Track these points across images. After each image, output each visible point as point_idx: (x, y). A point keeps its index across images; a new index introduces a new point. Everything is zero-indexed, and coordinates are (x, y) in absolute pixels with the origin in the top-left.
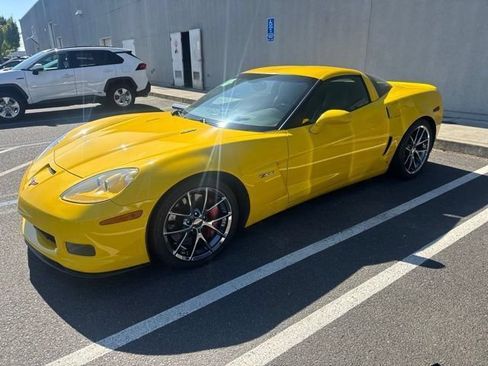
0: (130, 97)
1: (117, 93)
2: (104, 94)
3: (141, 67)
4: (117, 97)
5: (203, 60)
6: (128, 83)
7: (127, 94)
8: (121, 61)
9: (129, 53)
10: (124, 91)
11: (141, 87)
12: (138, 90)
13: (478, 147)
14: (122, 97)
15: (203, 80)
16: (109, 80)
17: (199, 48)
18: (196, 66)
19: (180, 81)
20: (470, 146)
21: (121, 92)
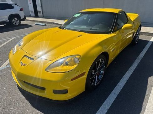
0: (19, 21)
1: (13, 20)
2: (8, 21)
3: (21, 10)
4: (14, 22)
5: (42, 6)
6: (17, 16)
7: (17, 20)
8: (13, 7)
9: (16, 4)
10: (16, 19)
11: (22, 17)
12: (21, 19)
13: (147, 33)
14: (15, 22)
15: (43, 14)
16: (10, 15)
17: (40, 2)
18: (39, 9)
19: (33, 14)
20: (145, 33)
21: (15, 20)
